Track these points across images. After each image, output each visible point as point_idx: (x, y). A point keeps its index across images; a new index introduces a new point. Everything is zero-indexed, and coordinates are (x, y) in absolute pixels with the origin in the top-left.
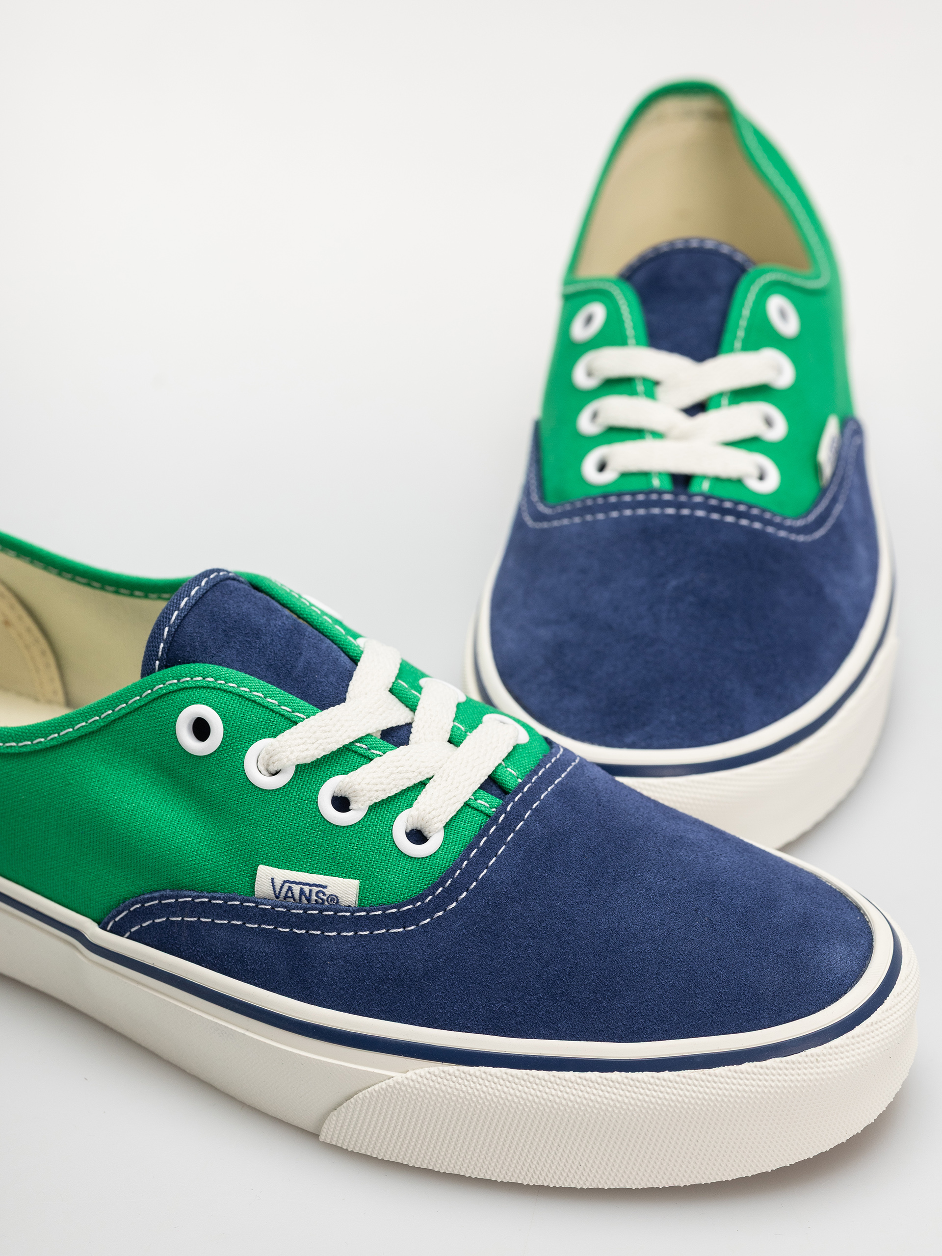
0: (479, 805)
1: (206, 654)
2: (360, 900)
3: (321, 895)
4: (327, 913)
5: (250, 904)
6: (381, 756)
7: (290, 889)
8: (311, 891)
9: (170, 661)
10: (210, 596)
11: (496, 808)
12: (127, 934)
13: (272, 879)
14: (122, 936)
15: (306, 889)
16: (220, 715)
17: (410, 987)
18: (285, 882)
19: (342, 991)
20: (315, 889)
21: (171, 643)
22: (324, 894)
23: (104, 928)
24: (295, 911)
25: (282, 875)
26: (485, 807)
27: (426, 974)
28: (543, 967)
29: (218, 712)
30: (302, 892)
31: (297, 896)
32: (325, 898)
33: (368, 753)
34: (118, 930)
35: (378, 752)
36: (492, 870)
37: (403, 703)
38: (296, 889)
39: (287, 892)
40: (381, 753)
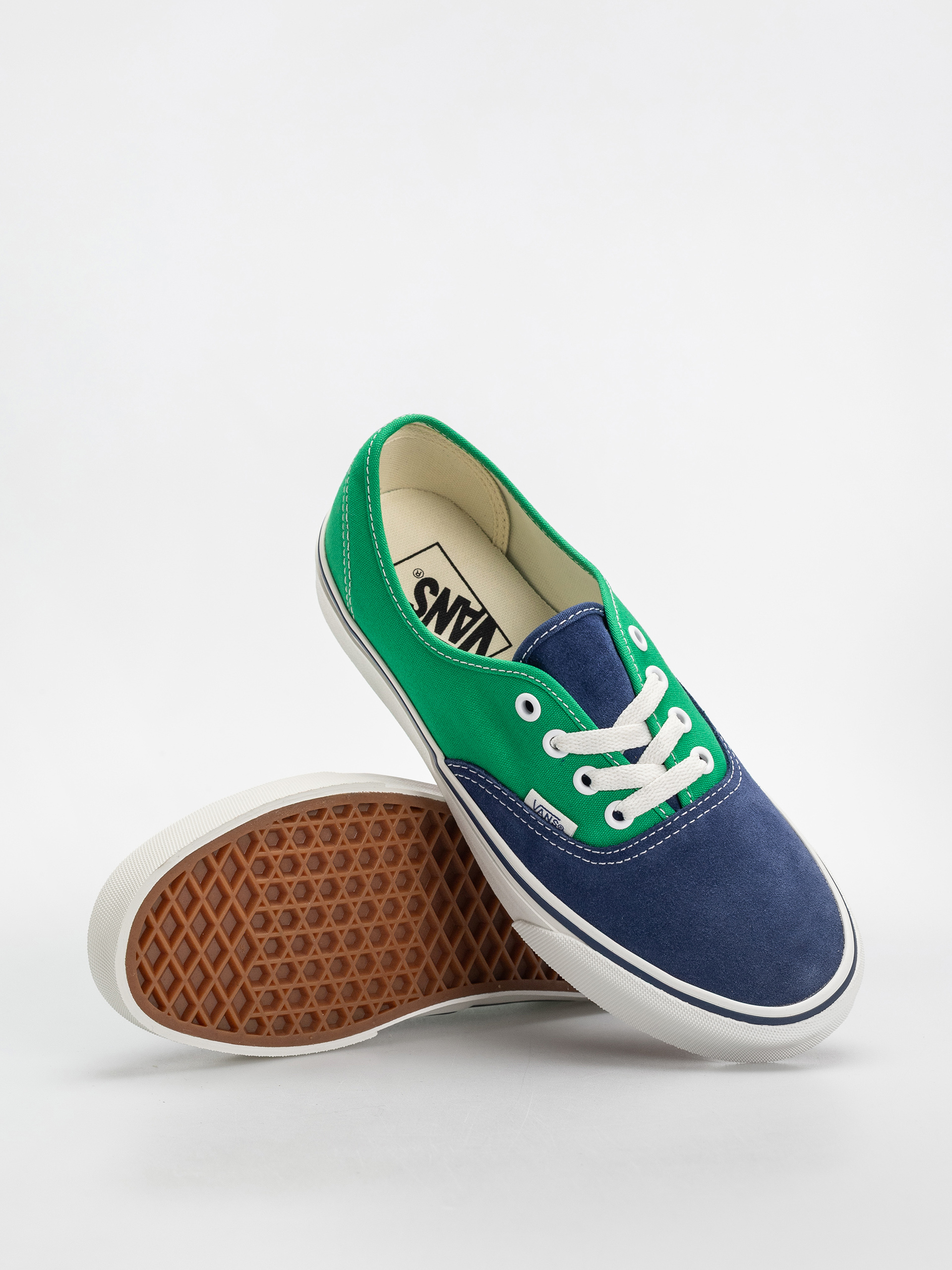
0: (660, 812)
1: (552, 665)
2: (575, 834)
3: (556, 822)
4: (555, 833)
5: (520, 805)
6: (618, 766)
7: (542, 810)
8: (551, 817)
9: (530, 661)
10: (569, 629)
11: (668, 816)
12: (456, 775)
13: (535, 800)
14: (454, 773)
15: (550, 816)
16: (541, 707)
17: (581, 892)
18: (541, 806)
19: (546, 874)
20: (554, 818)
21: (536, 648)
22: (558, 823)
23: (447, 764)
24: (540, 823)
25: (541, 801)
26: (663, 814)
27: (591, 890)
28: (651, 917)
29: (541, 705)
30: (547, 815)
31: (544, 816)
32: (557, 825)
33: (611, 761)
34: (453, 770)
35: (617, 763)
36: (649, 852)
37: (649, 729)
38: (545, 813)
39: (540, 811)
40: (619, 764)
